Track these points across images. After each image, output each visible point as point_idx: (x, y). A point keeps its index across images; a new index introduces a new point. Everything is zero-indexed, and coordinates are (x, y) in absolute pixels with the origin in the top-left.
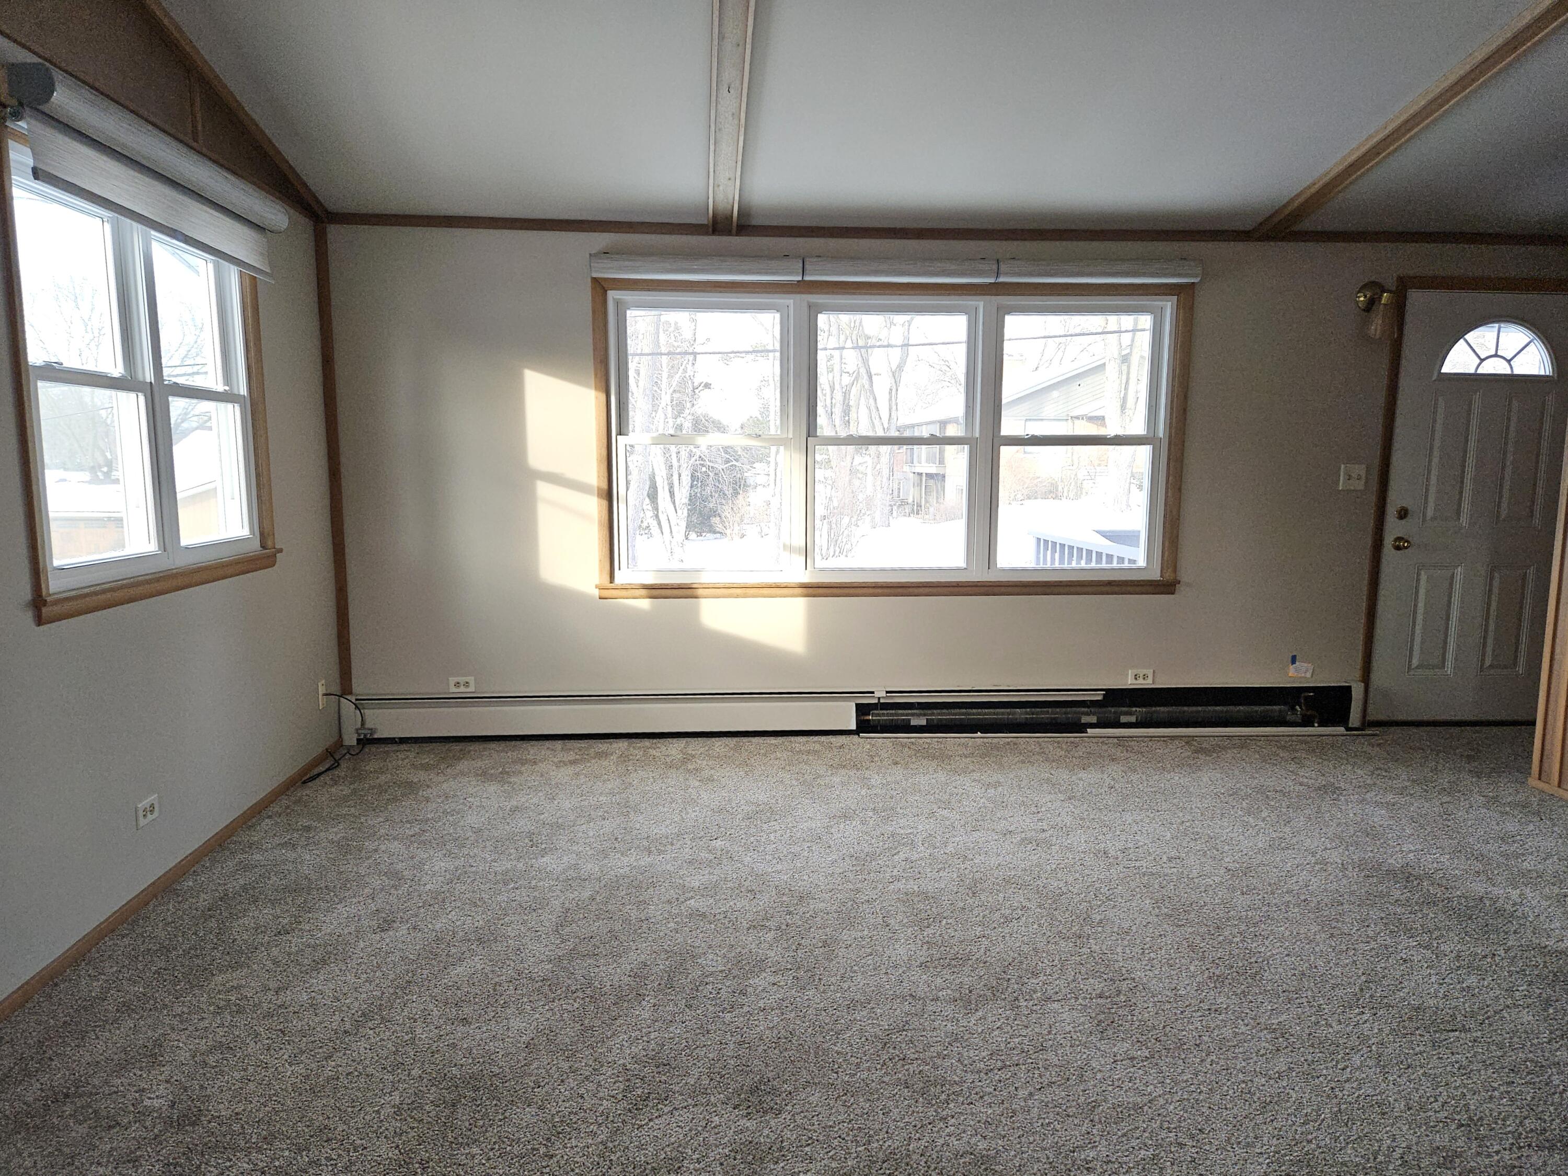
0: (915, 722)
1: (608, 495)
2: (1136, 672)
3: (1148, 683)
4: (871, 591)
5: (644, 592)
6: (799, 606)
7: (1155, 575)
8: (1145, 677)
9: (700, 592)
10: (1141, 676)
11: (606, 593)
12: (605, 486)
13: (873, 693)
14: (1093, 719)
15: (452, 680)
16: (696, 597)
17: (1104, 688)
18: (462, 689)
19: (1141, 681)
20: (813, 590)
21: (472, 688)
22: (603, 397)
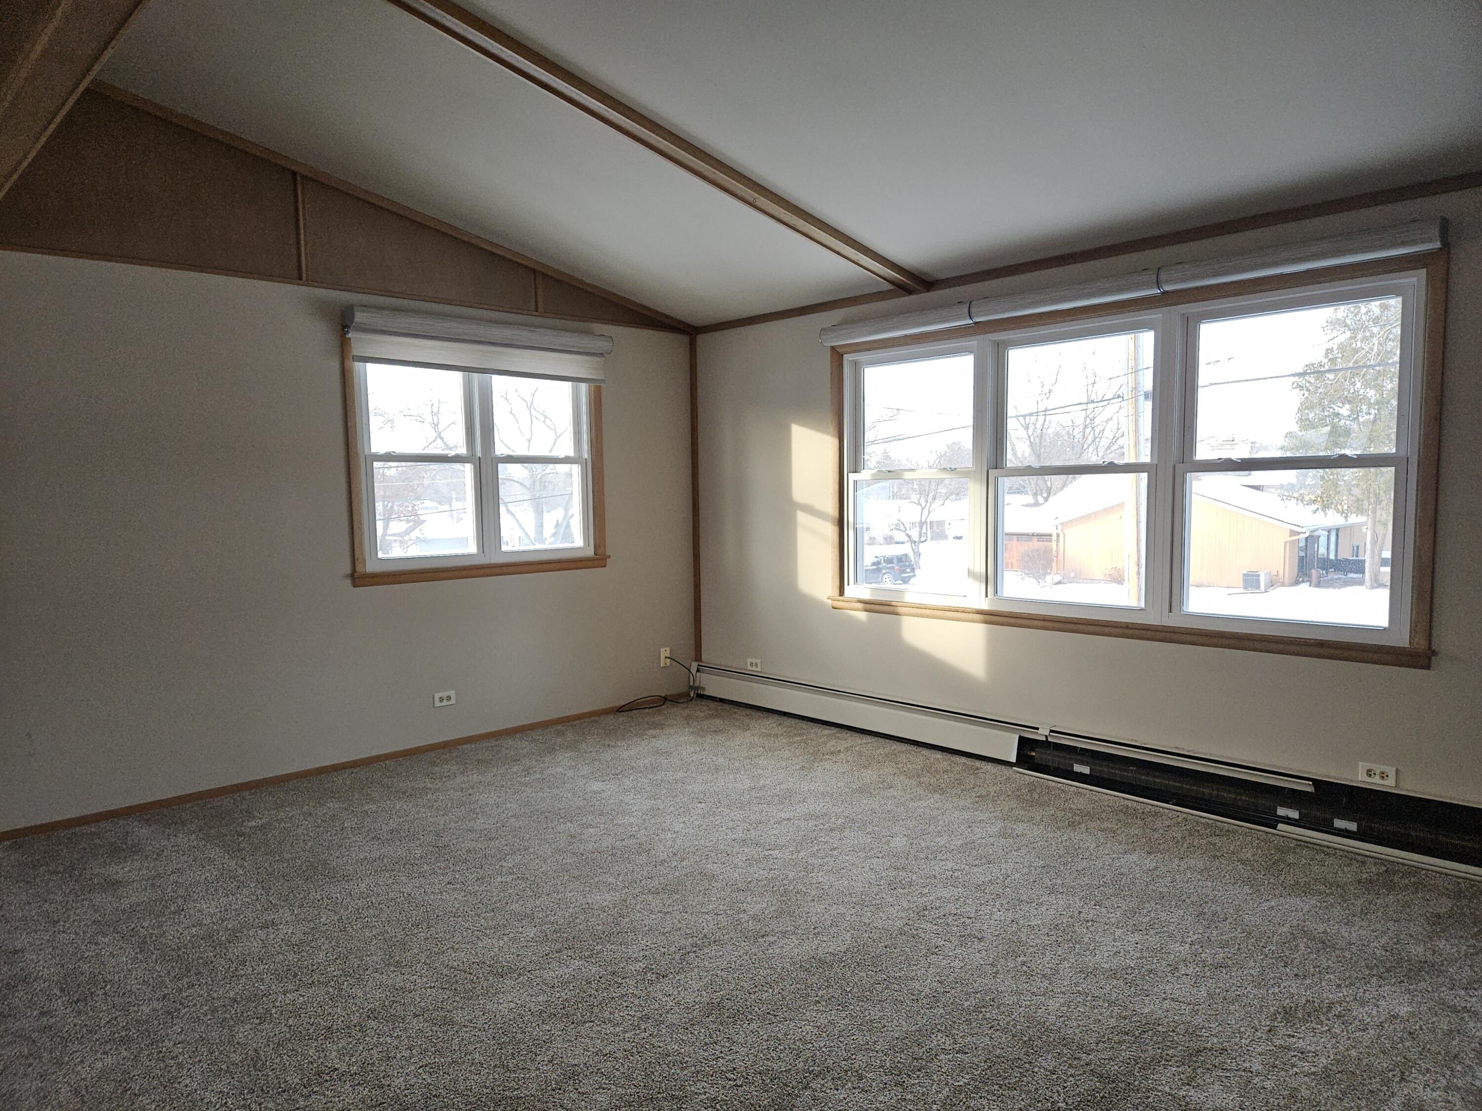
0: (1078, 768)
1: (841, 522)
2: (1369, 766)
3: (1388, 784)
4: (1061, 626)
5: (860, 605)
6: (978, 631)
7: (1402, 640)
8: (1383, 776)
9: (900, 610)
10: (1378, 772)
11: (837, 604)
12: (836, 514)
13: (1037, 729)
14: (1294, 814)
15: (749, 660)
16: (897, 614)
17: (1312, 777)
18: (754, 668)
19: (1377, 780)
20: (992, 617)
21: (759, 669)
22: (836, 442)
